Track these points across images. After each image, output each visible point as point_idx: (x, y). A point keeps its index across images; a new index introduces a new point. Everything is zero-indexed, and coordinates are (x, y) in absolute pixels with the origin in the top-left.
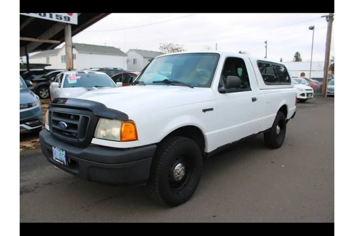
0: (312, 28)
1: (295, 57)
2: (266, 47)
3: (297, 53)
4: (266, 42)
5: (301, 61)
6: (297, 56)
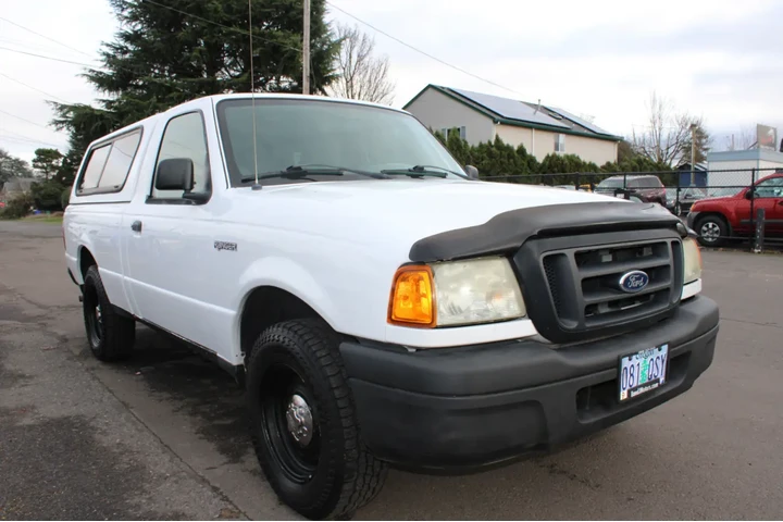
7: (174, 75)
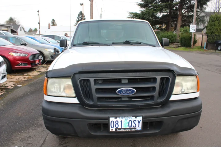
0: (82, 5)
1: (52, 22)
2: (39, 15)
3: (53, 20)
4: (38, 11)
5: (56, 25)
6: (53, 22)
7: (161, 2)
